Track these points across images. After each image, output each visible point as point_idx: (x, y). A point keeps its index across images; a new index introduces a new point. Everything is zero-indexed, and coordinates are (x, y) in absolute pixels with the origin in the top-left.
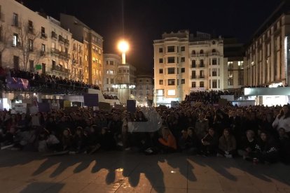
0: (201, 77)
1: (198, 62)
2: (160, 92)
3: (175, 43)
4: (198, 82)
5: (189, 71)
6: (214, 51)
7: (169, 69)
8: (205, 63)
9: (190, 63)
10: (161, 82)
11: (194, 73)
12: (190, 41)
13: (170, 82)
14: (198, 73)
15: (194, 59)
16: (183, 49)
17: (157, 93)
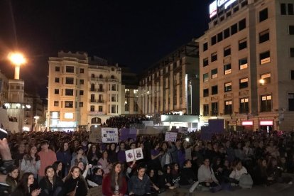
0: (100, 101)
1: (97, 86)
2: (55, 115)
3: (74, 63)
4: (97, 106)
5: (88, 94)
6: (113, 77)
7: (67, 90)
8: (104, 87)
9: (90, 86)
10: (56, 103)
11: (93, 97)
12: (89, 64)
13: (68, 104)
14: (97, 97)
15: (93, 82)
16: (82, 71)
17: (51, 115)
